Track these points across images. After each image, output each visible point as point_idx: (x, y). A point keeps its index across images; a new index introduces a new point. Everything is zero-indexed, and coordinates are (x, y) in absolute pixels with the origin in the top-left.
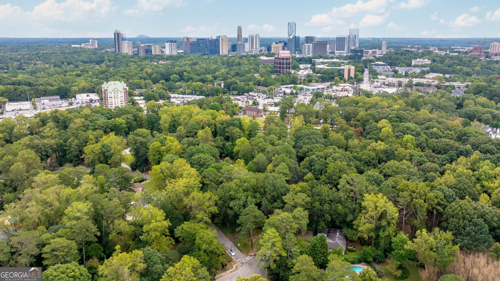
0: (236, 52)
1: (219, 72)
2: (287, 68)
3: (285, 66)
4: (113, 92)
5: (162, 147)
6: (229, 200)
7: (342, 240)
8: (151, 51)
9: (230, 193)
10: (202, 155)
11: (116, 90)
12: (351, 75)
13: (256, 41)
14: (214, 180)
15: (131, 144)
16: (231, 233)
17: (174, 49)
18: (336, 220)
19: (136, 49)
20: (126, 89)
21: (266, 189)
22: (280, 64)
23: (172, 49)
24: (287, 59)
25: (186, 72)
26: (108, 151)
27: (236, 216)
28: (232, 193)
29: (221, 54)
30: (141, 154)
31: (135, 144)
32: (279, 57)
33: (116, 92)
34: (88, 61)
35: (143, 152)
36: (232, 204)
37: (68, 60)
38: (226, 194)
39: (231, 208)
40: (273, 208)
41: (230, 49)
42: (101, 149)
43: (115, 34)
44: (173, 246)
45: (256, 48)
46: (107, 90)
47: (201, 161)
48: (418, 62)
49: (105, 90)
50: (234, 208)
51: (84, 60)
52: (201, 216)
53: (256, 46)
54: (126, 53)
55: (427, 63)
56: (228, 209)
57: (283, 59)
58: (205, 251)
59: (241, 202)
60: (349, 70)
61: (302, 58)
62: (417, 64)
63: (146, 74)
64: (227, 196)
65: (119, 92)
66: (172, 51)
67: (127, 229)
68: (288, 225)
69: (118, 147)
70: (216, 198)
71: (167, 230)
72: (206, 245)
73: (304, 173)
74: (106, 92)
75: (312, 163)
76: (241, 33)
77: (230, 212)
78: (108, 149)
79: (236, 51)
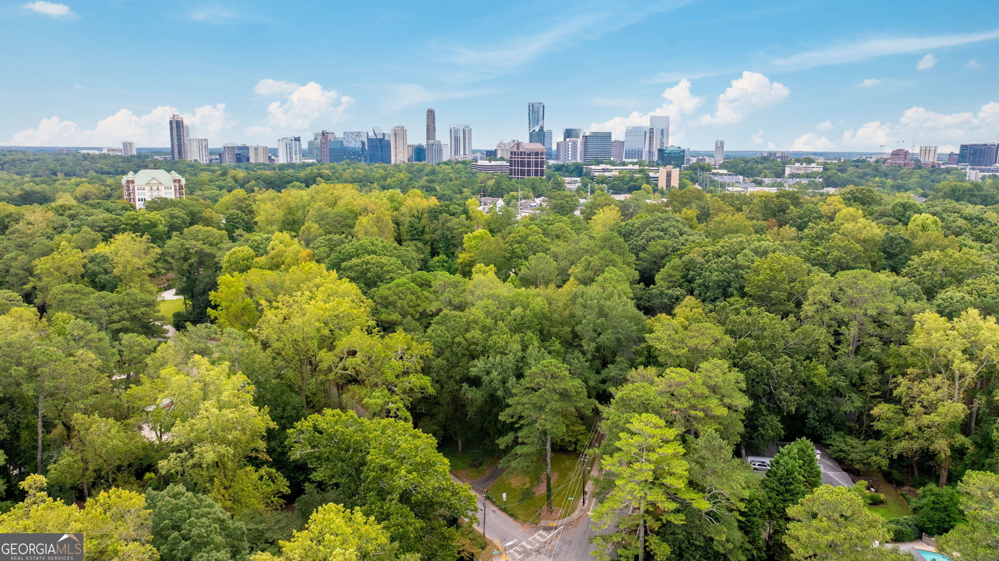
0: (423, 162)
1: (394, 179)
2: (536, 175)
3: (533, 168)
4: (148, 188)
5: (258, 259)
6: (465, 359)
7: (837, 471)
8: (248, 159)
9: (468, 335)
10: (373, 258)
11: (154, 181)
12: (672, 184)
13: (464, 140)
14: (411, 310)
15: (173, 257)
16: (472, 466)
17: (296, 154)
18: (807, 412)
19: (218, 157)
20: (179, 181)
21: (578, 328)
22: (523, 164)
23: (291, 153)
24: (537, 154)
25: (321, 177)
26: (106, 272)
27: (495, 403)
28: (475, 334)
29: (393, 162)
30: (202, 286)
31: (185, 259)
32: (521, 150)
33: (155, 188)
34: (112, 170)
35: (206, 280)
36: (477, 367)
37: (66, 168)
38: (457, 340)
39: (475, 382)
40: (604, 382)
41: (411, 157)
42: (84, 266)
43: (171, 122)
44: (282, 501)
45: (465, 154)
46: (133, 182)
47: (368, 270)
48: (798, 168)
49: (128, 182)
50: (486, 379)
51: (102, 168)
52: (380, 401)
53: (464, 151)
54: (195, 160)
55: (815, 170)
56: (465, 385)
57: (529, 154)
58: (405, 498)
59: (510, 360)
60: (669, 175)
61: (563, 166)
62: (795, 171)
63: (233, 182)
64: (459, 344)
65: (162, 188)
66: (291, 158)
67: (115, 442)
68: (694, 407)
69: (135, 260)
70: (427, 348)
71: (262, 445)
72: (409, 472)
73: (672, 296)
74: (131, 186)
75: (691, 273)
76: (434, 123)
77: (471, 393)
78: (107, 265)
79: (424, 160)
